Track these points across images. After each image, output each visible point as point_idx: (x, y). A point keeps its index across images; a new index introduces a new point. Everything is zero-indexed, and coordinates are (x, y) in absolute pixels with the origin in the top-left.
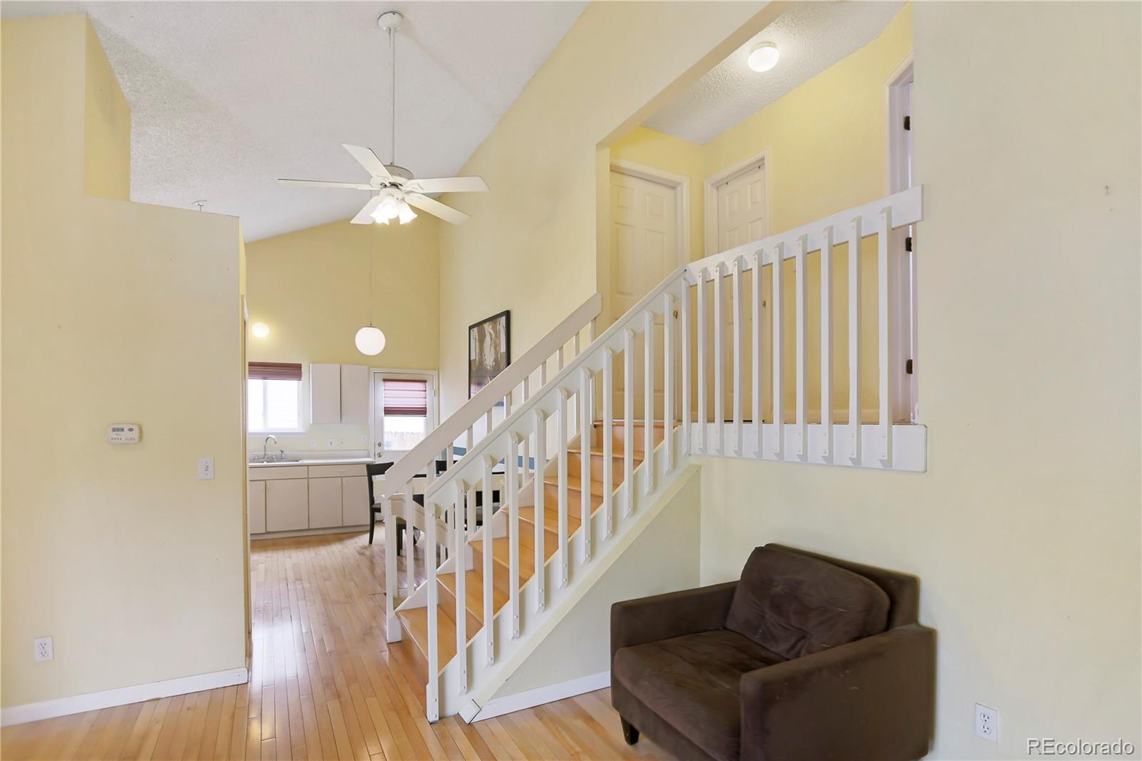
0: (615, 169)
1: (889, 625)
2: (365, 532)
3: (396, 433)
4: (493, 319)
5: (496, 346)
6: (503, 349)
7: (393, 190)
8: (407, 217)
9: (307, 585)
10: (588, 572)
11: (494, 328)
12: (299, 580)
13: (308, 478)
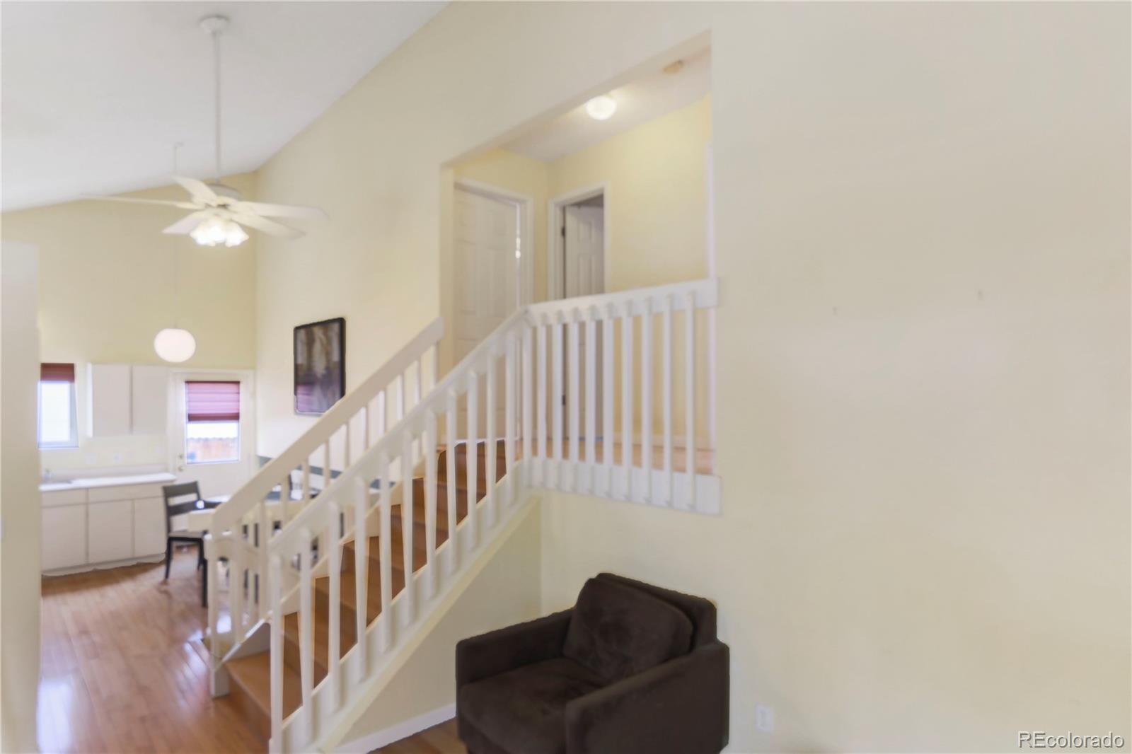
0: (459, 187)
1: (692, 646)
2: (160, 564)
3: (199, 440)
4: (325, 324)
5: (328, 354)
6: (336, 357)
7: (221, 211)
8: (236, 237)
9: (97, 639)
10: (435, 609)
11: (325, 334)
12: (84, 632)
13: (87, 504)
